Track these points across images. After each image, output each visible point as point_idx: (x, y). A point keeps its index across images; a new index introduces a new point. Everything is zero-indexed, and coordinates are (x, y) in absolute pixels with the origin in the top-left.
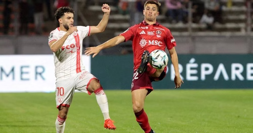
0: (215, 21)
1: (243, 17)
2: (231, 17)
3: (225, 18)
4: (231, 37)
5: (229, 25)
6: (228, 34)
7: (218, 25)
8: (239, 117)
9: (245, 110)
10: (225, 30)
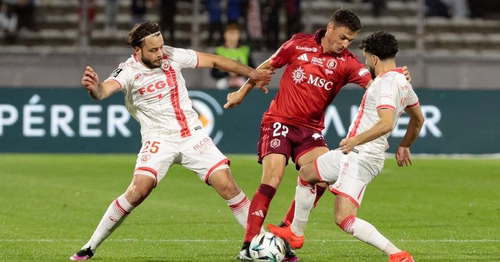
0: (20, 26)
1: (73, 18)
2: (51, 18)
3: (39, 19)
4: (51, 55)
5: (47, 34)
6: (45, 50)
7: (26, 33)
8: (65, 206)
9: (77, 194)
10: (42, 42)
